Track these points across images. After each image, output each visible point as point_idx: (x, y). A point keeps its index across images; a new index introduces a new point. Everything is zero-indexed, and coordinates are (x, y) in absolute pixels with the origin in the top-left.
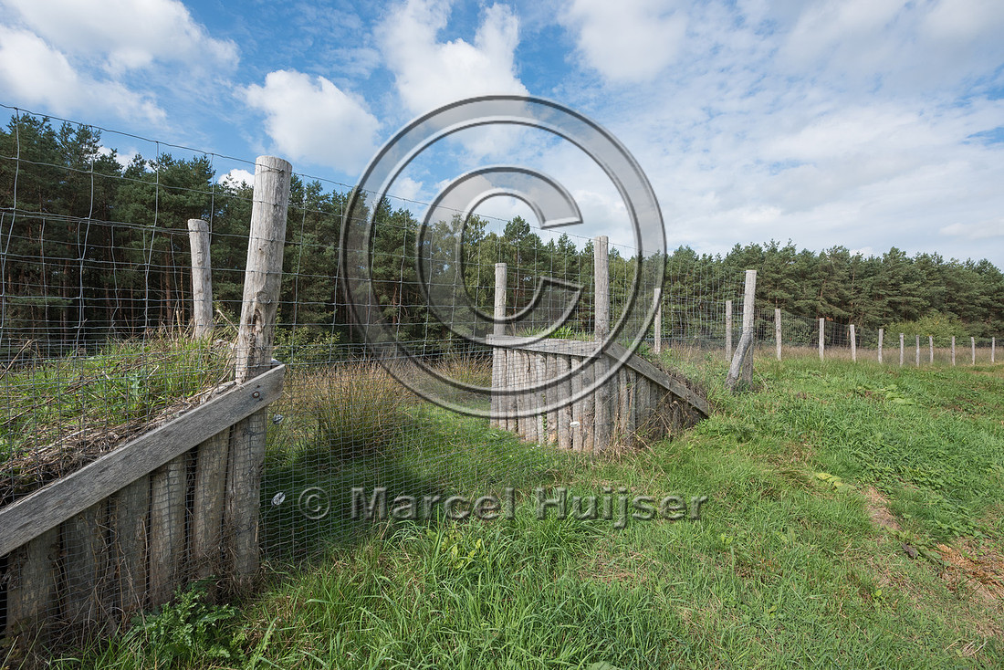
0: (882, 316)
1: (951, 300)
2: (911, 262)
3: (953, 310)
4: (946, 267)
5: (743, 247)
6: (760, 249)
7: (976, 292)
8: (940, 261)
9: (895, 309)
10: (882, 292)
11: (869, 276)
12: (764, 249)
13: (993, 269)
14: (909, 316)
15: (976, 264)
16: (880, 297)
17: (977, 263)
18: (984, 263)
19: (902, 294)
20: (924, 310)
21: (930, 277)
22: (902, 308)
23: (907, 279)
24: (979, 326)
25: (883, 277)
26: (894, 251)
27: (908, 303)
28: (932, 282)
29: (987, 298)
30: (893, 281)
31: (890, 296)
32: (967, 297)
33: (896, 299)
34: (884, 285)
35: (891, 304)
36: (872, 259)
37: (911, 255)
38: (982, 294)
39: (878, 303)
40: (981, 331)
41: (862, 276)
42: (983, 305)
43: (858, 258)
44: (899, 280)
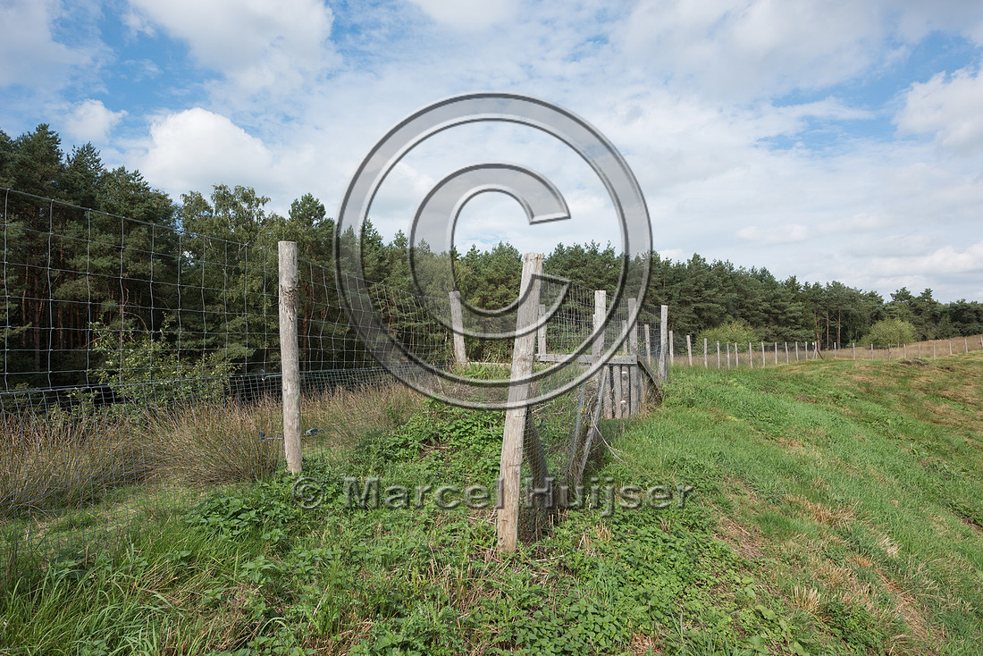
0: (689, 323)
1: (742, 306)
2: (710, 269)
3: (743, 316)
4: (736, 274)
5: (565, 248)
6: (583, 251)
7: (759, 299)
8: (731, 269)
9: (699, 315)
10: (688, 298)
11: (677, 282)
12: (586, 251)
13: (771, 277)
14: (711, 323)
15: (759, 272)
16: (687, 303)
17: (758, 269)
18: (764, 271)
19: (705, 300)
20: (722, 315)
21: (725, 284)
22: (705, 314)
23: (708, 286)
24: (764, 330)
25: (688, 284)
26: (696, 257)
27: (709, 309)
28: (727, 289)
29: (766, 305)
30: (697, 288)
31: (695, 302)
32: (753, 304)
33: (700, 305)
34: (688, 291)
35: (697, 311)
36: (678, 265)
37: (709, 262)
38: (764, 301)
39: (686, 310)
40: (764, 335)
41: (671, 282)
42: (765, 311)
43: (668, 263)
44: (700, 286)
